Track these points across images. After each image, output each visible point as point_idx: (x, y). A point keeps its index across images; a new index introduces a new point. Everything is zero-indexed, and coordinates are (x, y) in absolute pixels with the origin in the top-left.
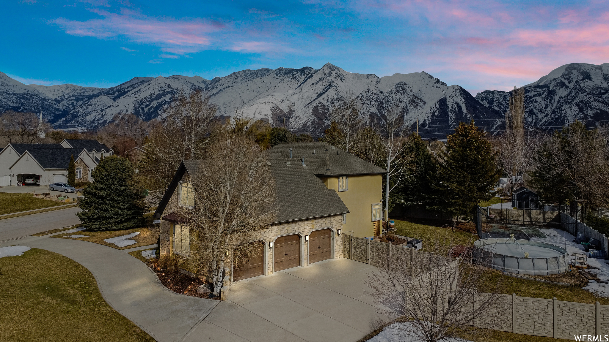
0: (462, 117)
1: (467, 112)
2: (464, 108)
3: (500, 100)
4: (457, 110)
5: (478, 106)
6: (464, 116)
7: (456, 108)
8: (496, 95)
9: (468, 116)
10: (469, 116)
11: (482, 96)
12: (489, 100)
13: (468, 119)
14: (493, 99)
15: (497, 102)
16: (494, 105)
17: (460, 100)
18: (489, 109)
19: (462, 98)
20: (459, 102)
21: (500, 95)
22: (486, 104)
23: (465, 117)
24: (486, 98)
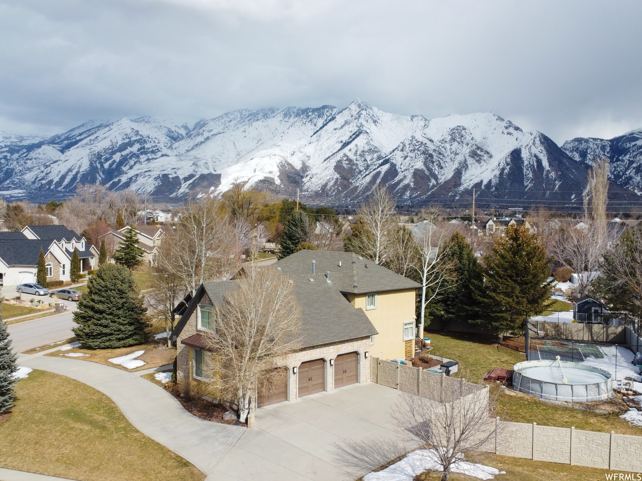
0: (542, 175)
1: (549, 169)
2: (545, 164)
3: (597, 151)
4: (536, 166)
5: (565, 161)
6: (545, 173)
7: (535, 163)
8: (591, 144)
9: (551, 174)
10: (553, 174)
11: (571, 146)
12: (580, 151)
13: (550, 177)
14: (587, 149)
15: (593, 153)
16: (588, 158)
17: (540, 151)
18: (581, 164)
19: (543, 148)
20: (538, 154)
21: (596, 144)
22: (577, 158)
23: (547, 175)
24: (578, 149)
